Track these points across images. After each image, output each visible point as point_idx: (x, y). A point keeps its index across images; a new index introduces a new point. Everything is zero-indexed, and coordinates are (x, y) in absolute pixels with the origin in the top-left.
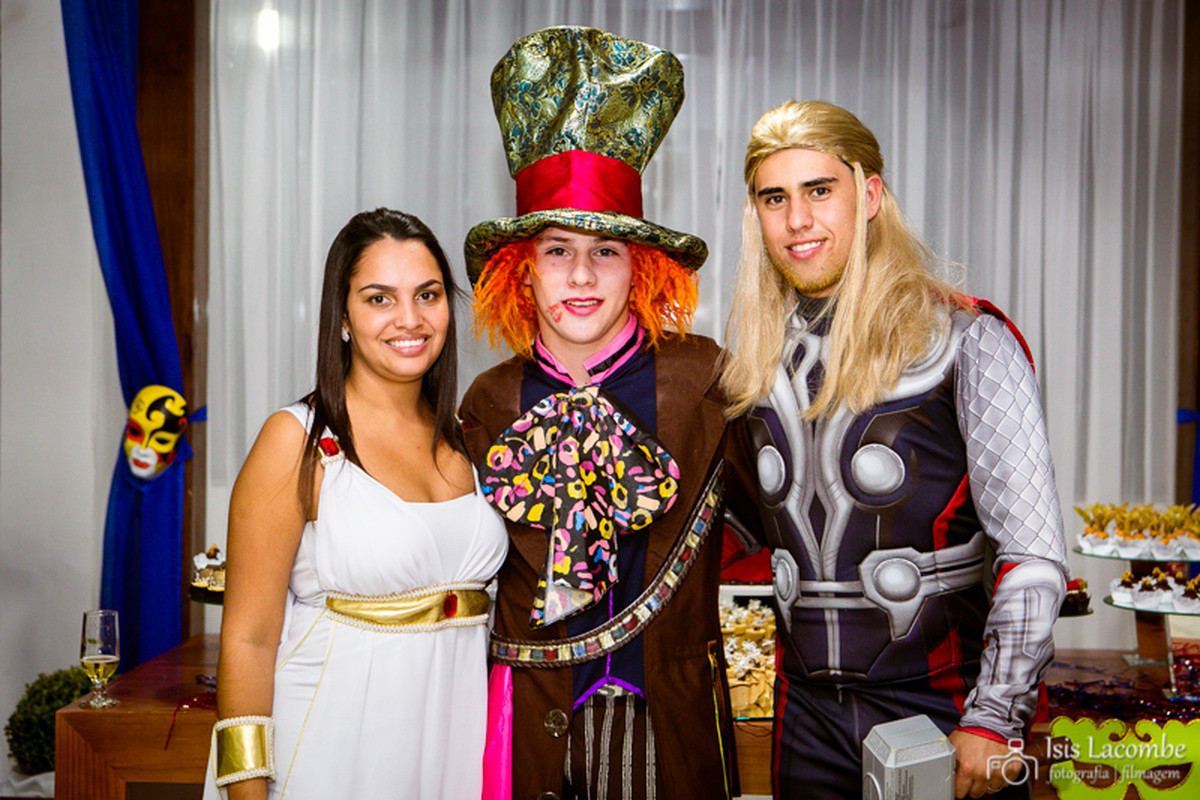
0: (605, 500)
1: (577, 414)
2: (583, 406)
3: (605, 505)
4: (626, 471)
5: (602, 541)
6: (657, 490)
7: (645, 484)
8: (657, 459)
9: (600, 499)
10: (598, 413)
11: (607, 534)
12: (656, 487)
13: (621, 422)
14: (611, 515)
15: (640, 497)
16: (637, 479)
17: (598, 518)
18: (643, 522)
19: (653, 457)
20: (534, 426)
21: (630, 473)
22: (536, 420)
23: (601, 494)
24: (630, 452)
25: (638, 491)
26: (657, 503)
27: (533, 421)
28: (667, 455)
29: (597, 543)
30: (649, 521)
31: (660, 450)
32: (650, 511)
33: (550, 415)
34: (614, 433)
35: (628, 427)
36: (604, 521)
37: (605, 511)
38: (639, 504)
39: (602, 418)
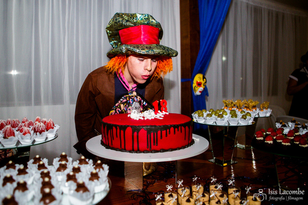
1: (131, 100)
2: (132, 98)
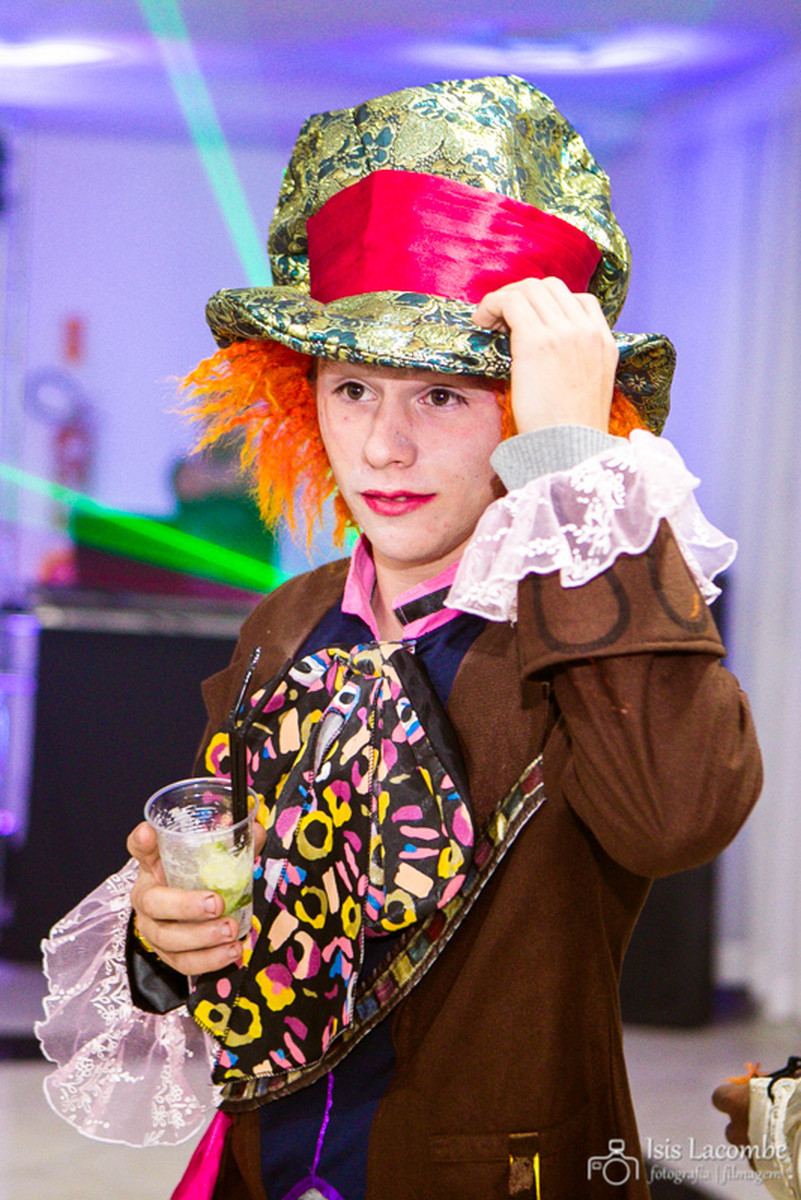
0: (357, 863)
3: (356, 870)
4: (390, 811)
5: (343, 939)
6: (436, 859)
7: (421, 843)
8: (439, 799)
9: (350, 857)
10: (379, 694)
11: (351, 929)
12: (436, 852)
13: (406, 716)
14: (361, 893)
15: (403, 867)
16: (406, 830)
17: (343, 893)
18: (399, 919)
19: (436, 793)
20: (288, 705)
21: (397, 816)
22: (294, 695)
23: (353, 849)
24: (404, 777)
25: (403, 855)
26: (429, 883)
27: (287, 694)
28: (456, 795)
29: (336, 942)
30: (410, 917)
31: (447, 783)
32: (415, 898)
33: (313, 689)
34: (390, 737)
35: (413, 729)
36: (350, 903)
37: (355, 882)
38: (398, 881)
39: (380, 705)
